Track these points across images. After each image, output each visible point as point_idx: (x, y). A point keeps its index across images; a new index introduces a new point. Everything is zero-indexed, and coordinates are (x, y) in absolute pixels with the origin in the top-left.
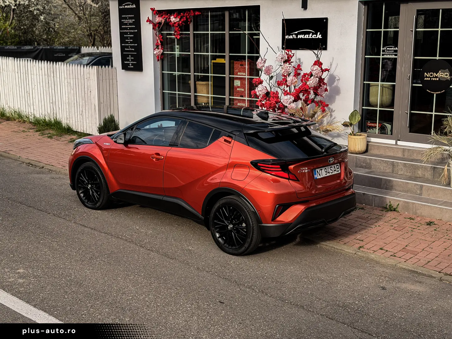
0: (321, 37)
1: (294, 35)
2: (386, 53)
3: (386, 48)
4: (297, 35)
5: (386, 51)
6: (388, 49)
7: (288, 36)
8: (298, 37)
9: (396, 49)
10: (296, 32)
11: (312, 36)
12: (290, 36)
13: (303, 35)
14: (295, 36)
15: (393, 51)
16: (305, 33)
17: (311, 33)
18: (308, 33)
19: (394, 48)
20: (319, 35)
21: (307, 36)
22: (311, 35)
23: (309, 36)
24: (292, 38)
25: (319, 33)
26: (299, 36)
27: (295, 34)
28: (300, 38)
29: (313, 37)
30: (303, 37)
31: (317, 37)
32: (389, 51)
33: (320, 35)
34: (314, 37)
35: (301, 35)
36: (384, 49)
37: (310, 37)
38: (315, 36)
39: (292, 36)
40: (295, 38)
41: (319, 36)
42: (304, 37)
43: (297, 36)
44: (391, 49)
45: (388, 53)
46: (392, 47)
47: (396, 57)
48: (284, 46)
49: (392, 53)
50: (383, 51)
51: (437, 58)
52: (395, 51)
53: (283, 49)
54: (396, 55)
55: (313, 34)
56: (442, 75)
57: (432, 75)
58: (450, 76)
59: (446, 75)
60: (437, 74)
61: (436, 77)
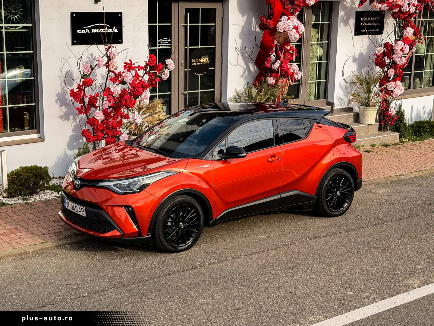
0: (117, 31)
1: (87, 30)
2: (162, 45)
3: (162, 40)
4: (90, 29)
5: (161, 43)
6: (163, 41)
7: (80, 31)
8: (92, 32)
9: (170, 41)
10: (90, 26)
11: (107, 31)
12: (82, 31)
13: (98, 30)
14: (89, 30)
15: (167, 43)
16: (100, 27)
17: (107, 28)
19: (168, 40)
21: (102, 31)
22: (106, 29)
23: (104, 31)
24: (84, 32)
26: (93, 30)
27: (88, 28)
28: (95, 32)
29: (109, 31)
30: (97, 32)
31: (113, 31)
32: (164, 43)
33: (116, 30)
34: (110, 31)
35: (96, 30)
36: (160, 41)
38: (111, 30)
39: (85, 30)
40: (88, 32)
42: (99, 31)
43: (91, 31)
44: (165, 41)
45: (164, 45)
46: (166, 40)
47: (170, 47)
48: (75, 41)
49: (167, 44)
50: (159, 43)
51: (200, 47)
52: (169, 43)
53: (73, 44)
54: (169, 46)
55: (109, 28)
56: (204, 60)
57: (197, 60)
58: (209, 60)
59: (207, 60)
60: (200, 59)
61: (200, 62)
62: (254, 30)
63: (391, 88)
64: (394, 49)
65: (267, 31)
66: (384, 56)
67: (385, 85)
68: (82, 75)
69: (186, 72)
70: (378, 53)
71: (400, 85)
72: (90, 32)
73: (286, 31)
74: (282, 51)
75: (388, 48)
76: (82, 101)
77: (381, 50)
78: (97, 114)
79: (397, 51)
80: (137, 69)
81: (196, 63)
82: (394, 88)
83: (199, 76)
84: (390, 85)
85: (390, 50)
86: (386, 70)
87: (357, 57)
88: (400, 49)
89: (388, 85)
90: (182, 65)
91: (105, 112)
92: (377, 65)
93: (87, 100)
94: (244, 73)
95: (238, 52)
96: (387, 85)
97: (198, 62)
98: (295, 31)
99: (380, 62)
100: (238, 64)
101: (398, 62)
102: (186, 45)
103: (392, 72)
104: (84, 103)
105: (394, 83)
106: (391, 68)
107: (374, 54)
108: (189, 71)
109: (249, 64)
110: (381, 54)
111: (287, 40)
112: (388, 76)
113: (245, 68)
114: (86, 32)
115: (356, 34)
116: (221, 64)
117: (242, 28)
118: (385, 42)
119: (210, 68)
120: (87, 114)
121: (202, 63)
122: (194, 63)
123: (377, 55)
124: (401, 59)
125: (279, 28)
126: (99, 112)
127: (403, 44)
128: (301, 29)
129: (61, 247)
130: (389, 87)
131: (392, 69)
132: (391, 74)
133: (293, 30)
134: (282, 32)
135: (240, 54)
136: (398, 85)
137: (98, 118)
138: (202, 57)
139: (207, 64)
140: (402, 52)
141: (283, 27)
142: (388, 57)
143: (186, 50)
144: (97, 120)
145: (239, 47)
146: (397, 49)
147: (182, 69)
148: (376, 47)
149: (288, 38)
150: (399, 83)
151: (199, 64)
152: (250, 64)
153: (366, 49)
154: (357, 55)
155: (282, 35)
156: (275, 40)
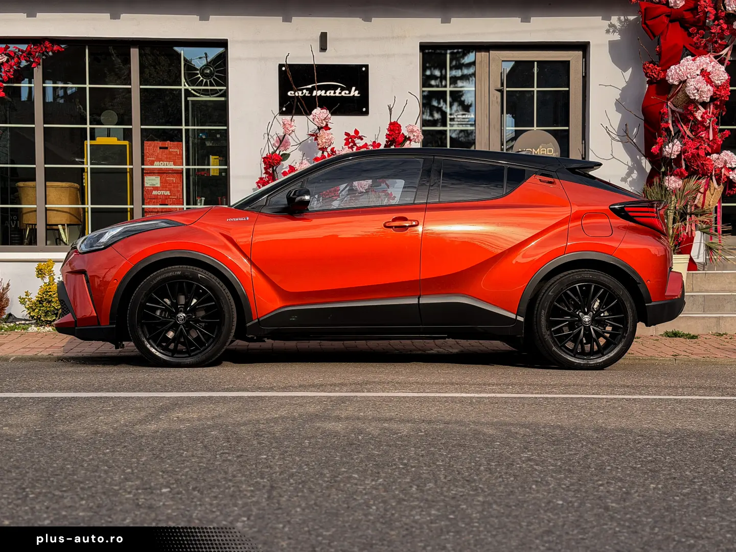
0: (358, 94)
1: (305, 91)
4: (311, 91)
7: (293, 92)
10: (310, 86)
11: (340, 93)
12: (297, 93)
13: (324, 91)
14: (308, 92)
16: (327, 88)
17: (339, 89)
18: (334, 88)
20: (355, 90)
21: (330, 93)
22: (338, 91)
23: (335, 93)
24: (300, 95)
25: (354, 88)
27: (307, 89)
29: (343, 94)
30: (323, 95)
31: (352, 94)
33: (357, 92)
34: (345, 93)
35: (319, 91)
37: (337, 94)
38: (347, 92)
39: (300, 92)
41: (354, 93)
43: (311, 93)
48: (284, 109)
51: (535, 128)
55: (343, 89)
58: (555, 152)
72: (310, 95)
94: (629, 174)
95: (614, 136)
100: (614, 157)
109: (640, 158)
113: (630, 165)
114: (302, 95)
135: (617, 139)
155: (679, 91)
156: (669, 102)
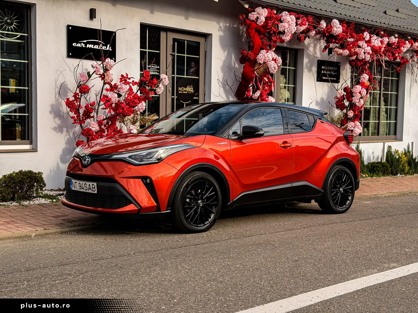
1: (82, 44)
2: (151, 70)
3: (151, 66)
4: (86, 44)
5: (151, 68)
6: (152, 67)
7: (76, 44)
8: (87, 47)
9: (159, 67)
10: (85, 41)
11: (101, 47)
12: (78, 44)
13: (93, 45)
14: (84, 45)
15: (156, 69)
16: (94, 43)
17: (101, 45)
18: (99, 44)
19: (157, 66)
20: (109, 47)
21: (96, 47)
23: (99, 47)
24: (80, 46)
25: (109, 45)
26: (88, 45)
27: (84, 43)
28: (90, 47)
30: (92, 47)
31: (108, 49)
35: (90, 45)
36: (149, 66)
38: (105, 47)
39: (80, 44)
40: (84, 46)
42: (94, 47)
43: (86, 45)
44: (155, 67)
45: (153, 70)
46: (155, 66)
47: (159, 74)
48: (71, 54)
49: (155, 71)
50: (149, 68)
51: (185, 77)
52: (158, 69)
53: (69, 56)
54: (158, 72)
55: (103, 45)
56: (189, 89)
57: (183, 89)
58: (193, 90)
59: (191, 89)
60: (186, 89)
61: (186, 91)
62: (234, 65)
63: (351, 128)
64: (353, 92)
65: (247, 63)
66: (344, 99)
67: (346, 125)
68: (78, 85)
69: (173, 99)
70: (339, 96)
71: (359, 125)
72: (85, 47)
73: (266, 62)
74: (261, 82)
75: (348, 91)
76: (77, 112)
77: (342, 93)
78: (92, 125)
79: (356, 93)
80: (131, 85)
81: (181, 91)
82: (354, 128)
83: (185, 104)
84: (350, 125)
85: (349, 93)
86: (345, 112)
87: (319, 101)
88: (359, 92)
89: (349, 125)
90: (170, 92)
91: (100, 123)
92: (338, 107)
93: (81, 111)
95: (220, 84)
96: (347, 125)
97: (184, 91)
98: (273, 62)
99: (340, 105)
100: (220, 95)
101: (357, 104)
102: (173, 73)
103: (351, 114)
104: (79, 113)
105: (354, 123)
106: (349, 110)
107: (335, 98)
108: (176, 98)
110: (341, 97)
111: (266, 71)
112: (348, 117)
113: (226, 99)
114: (81, 46)
115: (318, 81)
116: (205, 94)
117: (223, 62)
118: (345, 87)
119: (194, 98)
120: (81, 124)
121: (187, 92)
122: (180, 91)
123: (337, 98)
124: (360, 101)
125: (259, 59)
126: (94, 123)
127: (361, 87)
128: (279, 61)
129: (65, 233)
130: (349, 127)
131: (351, 111)
132: (350, 115)
133: (272, 61)
134: (262, 63)
135: (221, 86)
136: (357, 125)
137: (93, 129)
138: (188, 87)
139: (192, 93)
140: (360, 95)
141: (263, 58)
142: (348, 100)
143: (173, 78)
144: (92, 130)
145: (221, 79)
146: (356, 92)
147: (169, 95)
148: (337, 91)
149: (267, 69)
150: (358, 123)
151: (184, 92)
152: (230, 96)
153: (326, 95)
154: (319, 100)
155: (261, 67)
156: (255, 71)
